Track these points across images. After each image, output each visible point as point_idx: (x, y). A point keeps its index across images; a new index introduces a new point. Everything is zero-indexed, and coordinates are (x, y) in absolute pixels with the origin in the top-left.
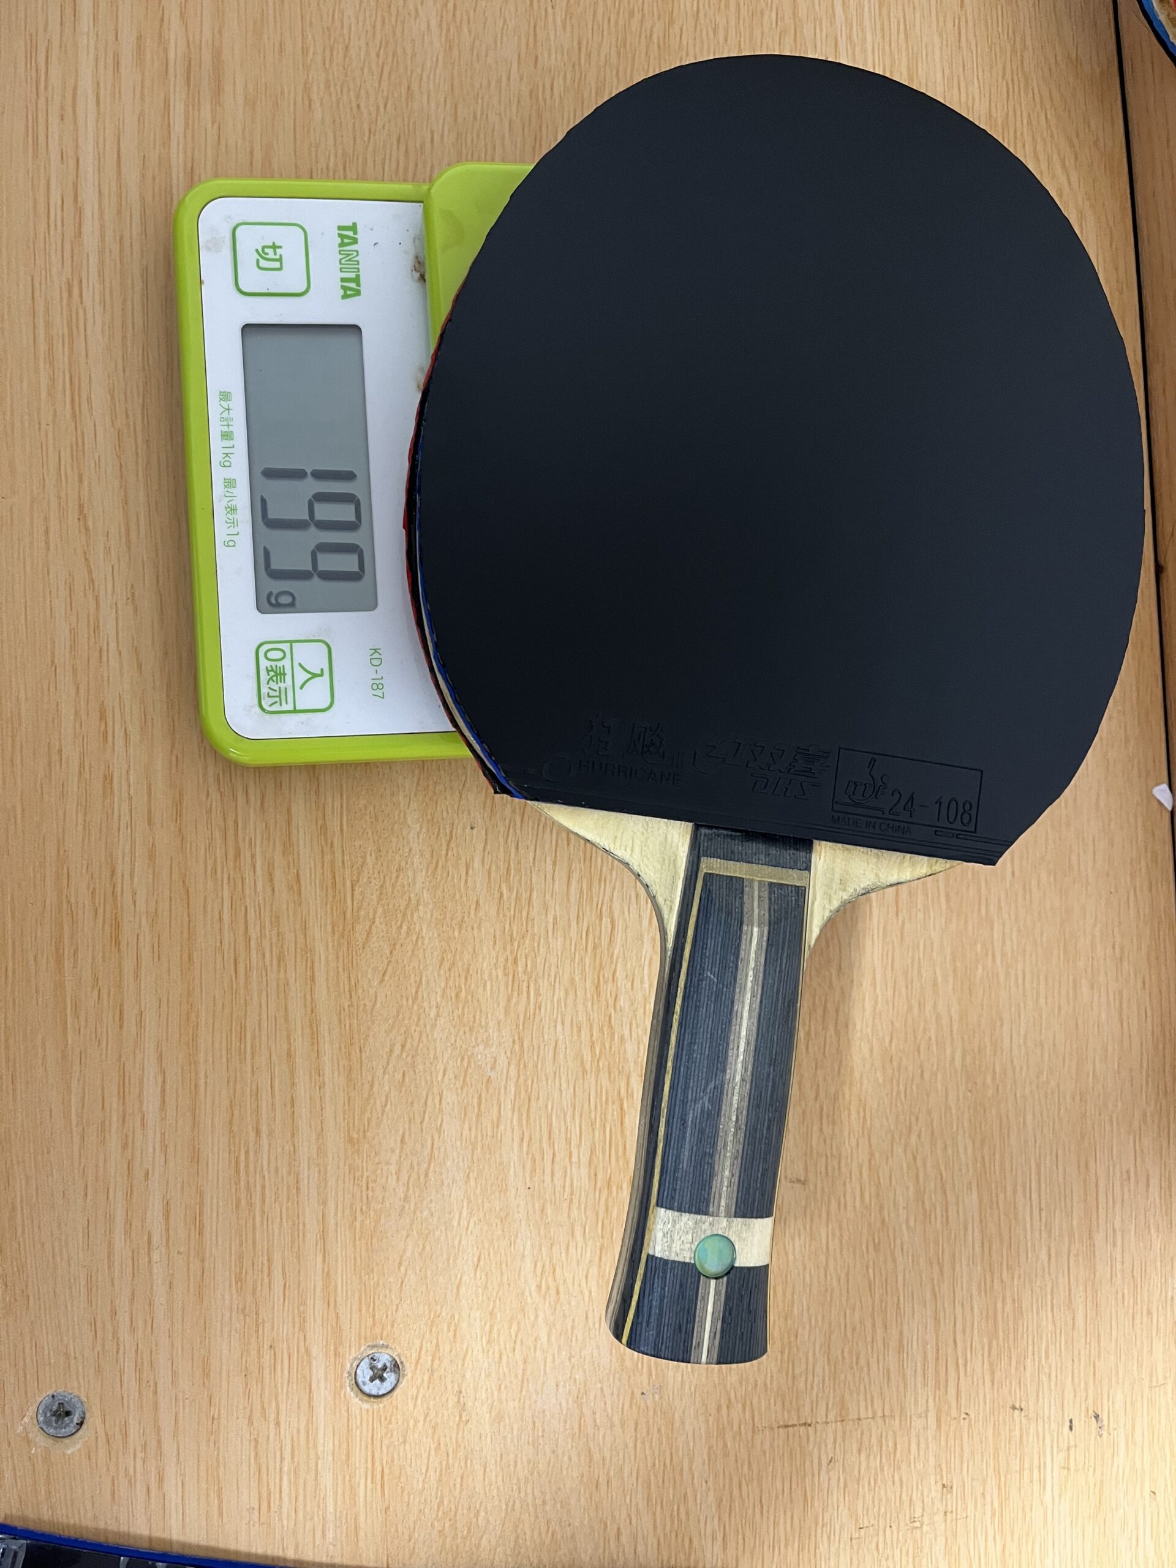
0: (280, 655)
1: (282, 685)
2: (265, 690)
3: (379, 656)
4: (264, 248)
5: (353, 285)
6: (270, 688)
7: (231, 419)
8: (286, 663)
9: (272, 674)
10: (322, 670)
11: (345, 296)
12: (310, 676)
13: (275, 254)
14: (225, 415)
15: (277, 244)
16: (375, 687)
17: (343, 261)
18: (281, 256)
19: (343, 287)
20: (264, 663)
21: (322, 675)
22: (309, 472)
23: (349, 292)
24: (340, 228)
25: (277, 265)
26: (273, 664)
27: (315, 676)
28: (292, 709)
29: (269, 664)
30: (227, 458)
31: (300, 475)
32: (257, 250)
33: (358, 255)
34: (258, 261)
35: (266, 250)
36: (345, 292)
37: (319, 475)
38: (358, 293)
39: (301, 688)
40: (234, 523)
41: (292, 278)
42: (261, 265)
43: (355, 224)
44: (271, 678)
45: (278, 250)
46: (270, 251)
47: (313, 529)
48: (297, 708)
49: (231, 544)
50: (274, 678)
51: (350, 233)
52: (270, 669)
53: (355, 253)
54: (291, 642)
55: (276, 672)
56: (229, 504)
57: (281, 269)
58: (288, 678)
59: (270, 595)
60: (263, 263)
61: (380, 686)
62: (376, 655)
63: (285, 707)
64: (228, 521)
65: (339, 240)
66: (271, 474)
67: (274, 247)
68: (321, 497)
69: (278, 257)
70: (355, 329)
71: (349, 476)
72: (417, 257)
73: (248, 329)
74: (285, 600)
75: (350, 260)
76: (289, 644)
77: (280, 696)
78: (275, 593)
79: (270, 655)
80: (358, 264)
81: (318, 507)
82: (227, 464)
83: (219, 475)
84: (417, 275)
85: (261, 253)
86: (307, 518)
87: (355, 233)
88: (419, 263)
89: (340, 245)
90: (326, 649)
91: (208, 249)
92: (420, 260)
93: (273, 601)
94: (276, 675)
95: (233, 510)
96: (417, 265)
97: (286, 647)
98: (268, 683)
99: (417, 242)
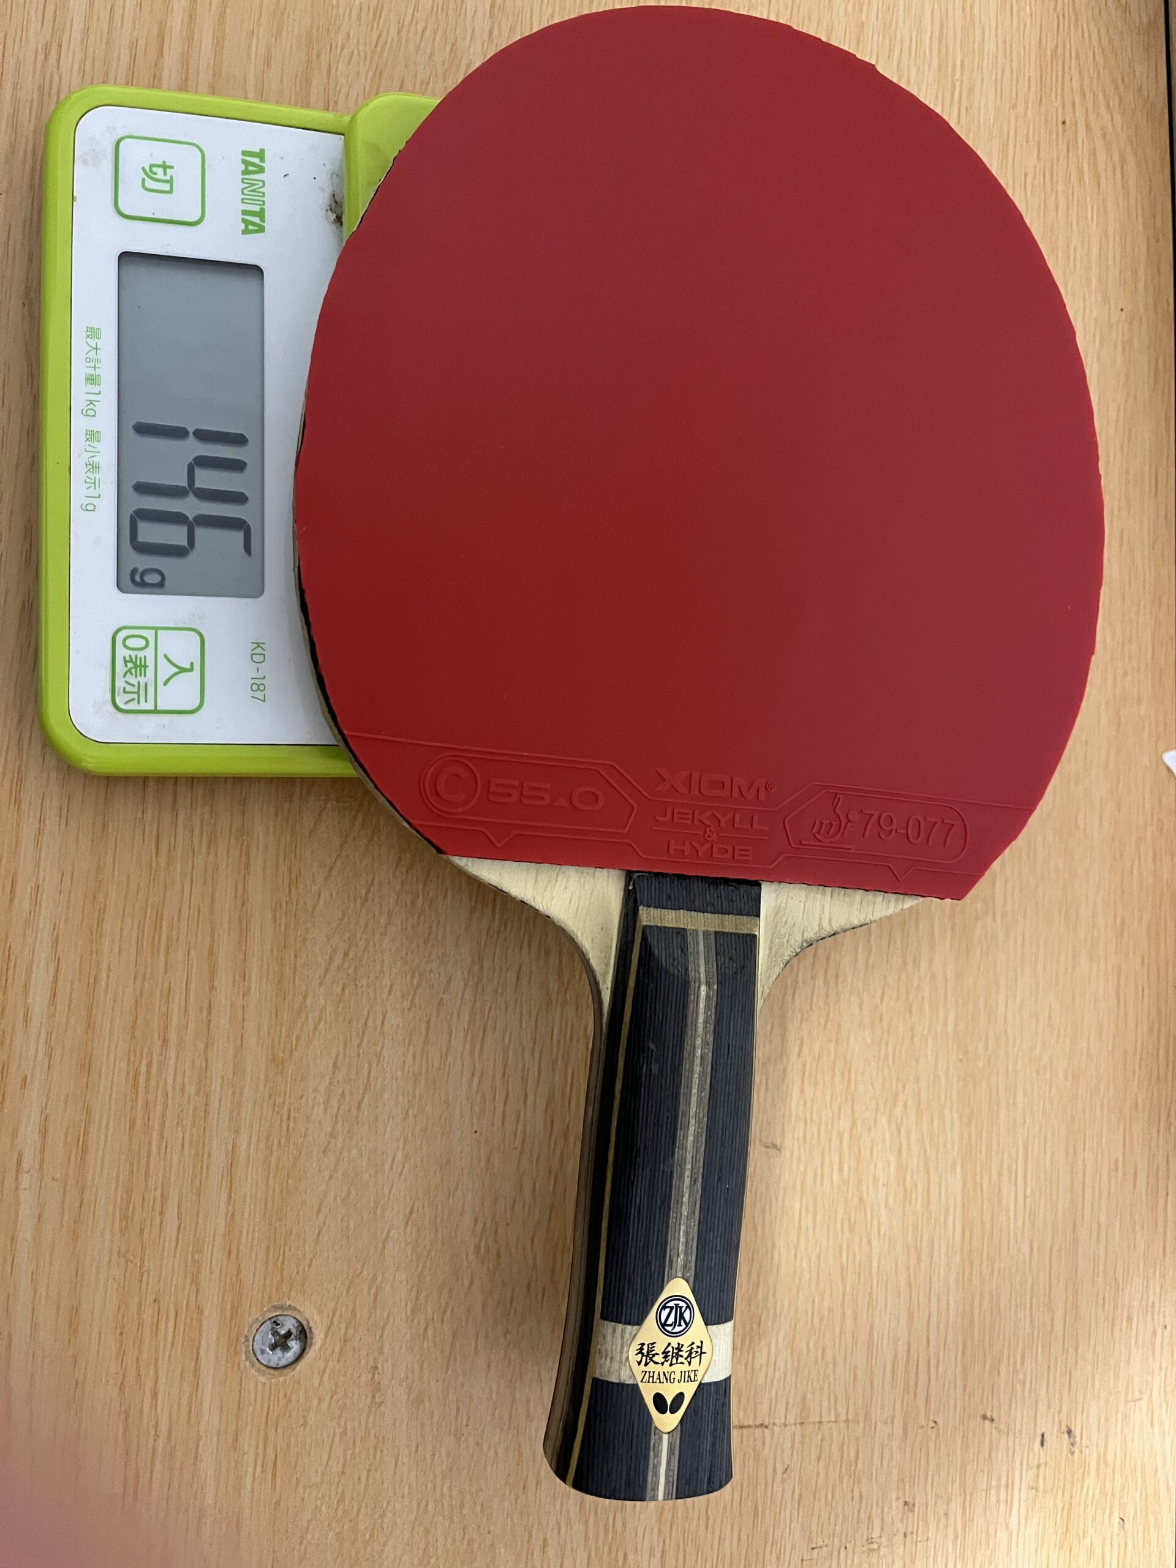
0: (143, 643)
1: (142, 680)
2: (120, 684)
3: (261, 651)
4: (151, 166)
5: (256, 220)
6: (126, 682)
7: (98, 361)
8: (149, 653)
9: (130, 665)
10: (192, 664)
11: (244, 232)
12: (177, 670)
13: (165, 174)
14: (92, 355)
15: (167, 164)
16: (255, 687)
17: (245, 191)
18: (171, 177)
19: (244, 221)
20: (121, 653)
21: (191, 669)
22: (191, 430)
23: (251, 227)
24: (244, 153)
25: (167, 187)
26: (133, 653)
27: (182, 670)
28: (153, 708)
29: (127, 653)
30: (91, 406)
31: (179, 433)
32: (143, 169)
33: (264, 186)
34: (144, 180)
35: (154, 169)
36: (246, 227)
37: (203, 436)
38: (261, 229)
39: (165, 684)
40: (95, 483)
41: (184, 205)
42: (147, 185)
43: (262, 151)
44: (129, 671)
45: (168, 170)
46: (160, 171)
47: (191, 499)
48: (158, 708)
49: (90, 507)
50: (133, 671)
51: (256, 161)
52: (128, 659)
53: (261, 184)
54: (156, 629)
55: (135, 664)
56: (91, 460)
57: (171, 192)
58: (150, 671)
59: (134, 572)
60: (150, 184)
61: (262, 687)
62: (259, 651)
63: (144, 706)
64: (88, 480)
65: (243, 167)
66: (143, 429)
67: (165, 167)
68: (202, 462)
69: (168, 178)
70: (255, 271)
71: (239, 440)
72: (334, 196)
73: (126, 258)
74: (154, 579)
75: (253, 191)
76: (153, 632)
77: (139, 692)
78: (140, 570)
79: (129, 643)
80: (264, 196)
81: (199, 472)
82: (91, 413)
83: (79, 425)
84: (334, 216)
85: (149, 172)
86: (186, 485)
87: (262, 160)
88: (336, 202)
89: (244, 173)
90: (198, 638)
91: (85, 162)
92: (338, 200)
93: (138, 579)
94: (136, 666)
95: (94, 467)
96: (334, 205)
97: (150, 634)
98: (124, 676)
99: (334, 176)
